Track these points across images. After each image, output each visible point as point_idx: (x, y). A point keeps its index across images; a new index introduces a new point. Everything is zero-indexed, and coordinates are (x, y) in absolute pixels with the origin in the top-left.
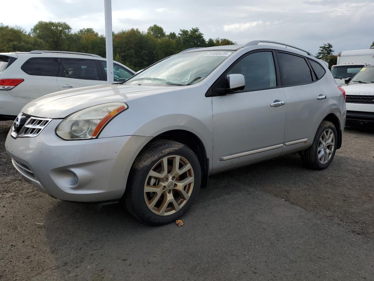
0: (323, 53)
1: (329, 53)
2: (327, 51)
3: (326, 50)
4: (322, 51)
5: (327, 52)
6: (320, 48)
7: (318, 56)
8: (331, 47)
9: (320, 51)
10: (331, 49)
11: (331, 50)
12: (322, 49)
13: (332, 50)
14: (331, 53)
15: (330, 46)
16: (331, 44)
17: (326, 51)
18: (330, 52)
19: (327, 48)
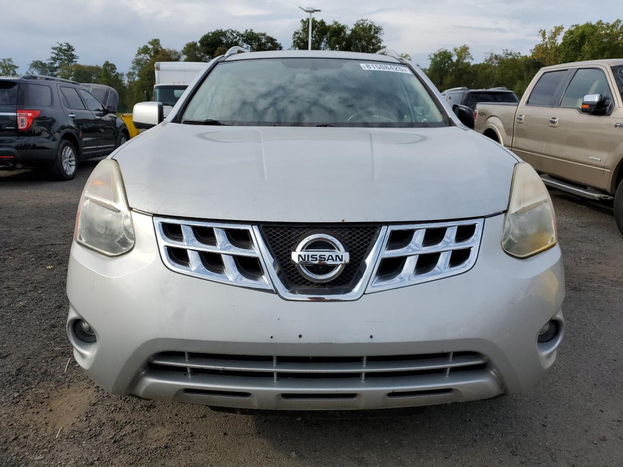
0: (60, 59)
1: (70, 61)
2: (67, 56)
3: (65, 54)
4: (57, 54)
5: (66, 58)
6: (53, 48)
7: (52, 63)
8: (73, 50)
9: (54, 55)
10: (73, 52)
11: (72, 55)
12: (56, 52)
13: (75, 54)
14: (74, 60)
15: (70, 48)
16: (71, 44)
17: (65, 56)
18: (72, 59)
19: (65, 50)
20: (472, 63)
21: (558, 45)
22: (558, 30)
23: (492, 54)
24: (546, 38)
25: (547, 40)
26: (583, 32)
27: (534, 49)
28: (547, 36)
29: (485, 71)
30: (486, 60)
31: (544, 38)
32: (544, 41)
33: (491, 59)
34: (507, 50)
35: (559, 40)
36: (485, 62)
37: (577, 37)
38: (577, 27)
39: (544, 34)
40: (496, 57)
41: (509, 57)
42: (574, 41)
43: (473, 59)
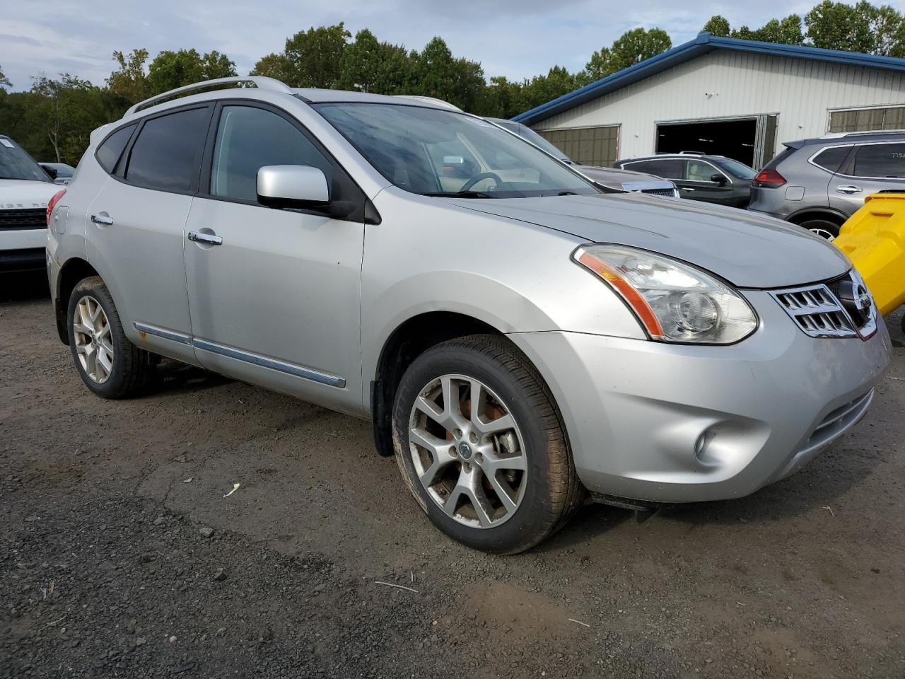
20: (9, 91)
21: (146, 76)
22: (141, 55)
23: (45, 79)
24: (126, 65)
25: (127, 67)
26: (178, 62)
27: (111, 79)
28: (126, 61)
29: (37, 106)
30: (35, 89)
31: (124, 65)
32: (124, 68)
33: (42, 88)
34: (67, 75)
35: (146, 70)
36: (34, 92)
37: (171, 67)
38: (169, 55)
39: (121, 58)
40: (52, 84)
41: (75, 87)
42: (169, 74)
43: (11, 85)
